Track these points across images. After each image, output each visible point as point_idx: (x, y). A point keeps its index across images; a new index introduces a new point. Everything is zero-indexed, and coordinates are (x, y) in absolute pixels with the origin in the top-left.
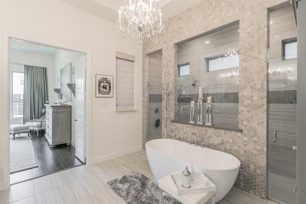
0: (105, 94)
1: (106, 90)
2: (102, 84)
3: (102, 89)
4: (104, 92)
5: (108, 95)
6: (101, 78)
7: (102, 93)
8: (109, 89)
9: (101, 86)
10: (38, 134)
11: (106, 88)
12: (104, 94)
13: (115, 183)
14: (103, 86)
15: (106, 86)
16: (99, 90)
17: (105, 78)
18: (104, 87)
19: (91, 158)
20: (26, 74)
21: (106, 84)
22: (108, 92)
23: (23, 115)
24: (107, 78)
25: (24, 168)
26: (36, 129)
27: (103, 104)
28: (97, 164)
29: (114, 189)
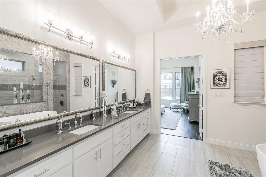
0: (221, 86)
1: (221, 82)
2: (217, 78)
3: (217, 82)
4: (219, 84)
5: (224, 86)
6: (216, 72)
7: (217, 86)
8: (225, 81)
9: (216, 79)
10: (186, 111)
11: (221, 81)
12: (219, 86)
13: (214, 165)
14: (218, 79)
15: (222, 79)
16: (214, 82)
17: (220, 72)
18: (220, 80)
19: (206, 137)
20: (182, 73)
21: (222, 77)
22: (224, 84)
23: (180, 98)
24: (223, 72)
25: (169, 128)
26: (185, 108)
27: (218, 95)
28: (212, 144)
29: (211, 167)
